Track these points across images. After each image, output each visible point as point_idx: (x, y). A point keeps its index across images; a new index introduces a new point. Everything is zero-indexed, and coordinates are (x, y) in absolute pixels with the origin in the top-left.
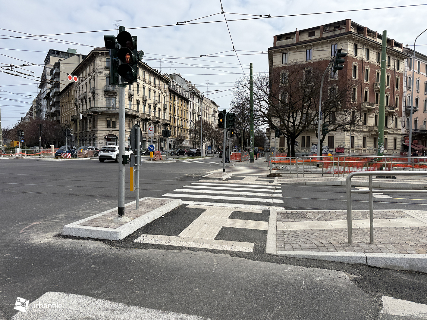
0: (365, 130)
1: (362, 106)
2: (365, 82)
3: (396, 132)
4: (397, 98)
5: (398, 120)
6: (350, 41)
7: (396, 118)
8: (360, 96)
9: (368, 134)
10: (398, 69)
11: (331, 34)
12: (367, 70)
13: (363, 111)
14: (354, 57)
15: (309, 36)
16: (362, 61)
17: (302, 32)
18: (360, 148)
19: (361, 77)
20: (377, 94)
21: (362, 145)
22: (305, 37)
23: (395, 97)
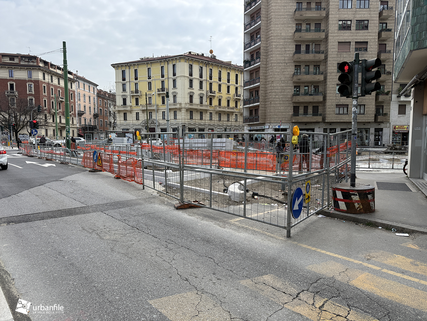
1: (51, 111)
2: (51, 96)
3: (73, 127)
4: (72, 106)
5: (74, 119)
6: (40, 71)
7: (73, 118)
8: (49, 105)
10: (71, 88)
11: (27, 63)
12: (52, 89)
13: (52, 114)
14: (43, 81)
16: (48, 84)
17: (3, 55)
18: (52, 136)
19: (49, 93)
20: (60, 104)
21: (53, 135)
22: (7, 60)
23: (71, 105)
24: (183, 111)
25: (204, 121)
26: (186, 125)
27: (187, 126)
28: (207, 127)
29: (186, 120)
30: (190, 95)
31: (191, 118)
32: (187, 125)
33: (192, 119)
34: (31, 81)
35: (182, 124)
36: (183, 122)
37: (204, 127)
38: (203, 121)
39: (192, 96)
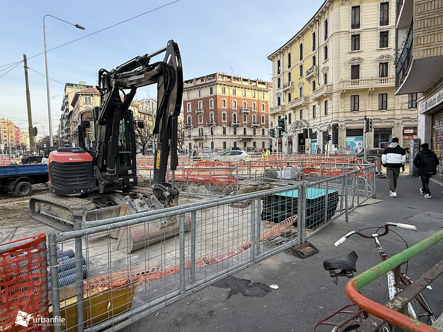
0: (236, 138)
2: (233, 109)
4: (263, 117)
5: (266, 130)
9: (238, 140)
10: (263, 98)
11: (209, 81)
12: (235, 102)
13: (233, 126)
14: (222, 95)
15: (201, 82)
16: (230, 97)
17: (197, 79)
20: (245, 116)
22: (199, 82)
24: (336, 97)
25: (391, 113)
26: (339, 124)
27: (342, 126)
28: (398, 124)
29: (341, 115)
30: (352, 66)
31: (355, 108)
32: (343, 123)
33: (358, 110)
34: (212, 97)
35: (333, 123)
36: (333, 119)
37: (389, 124)
38: (387, 113)
39: (358, 66)
